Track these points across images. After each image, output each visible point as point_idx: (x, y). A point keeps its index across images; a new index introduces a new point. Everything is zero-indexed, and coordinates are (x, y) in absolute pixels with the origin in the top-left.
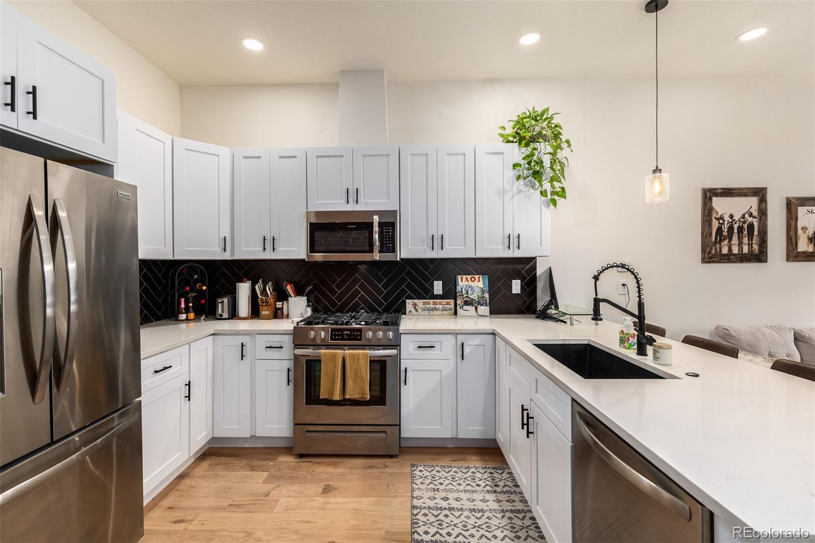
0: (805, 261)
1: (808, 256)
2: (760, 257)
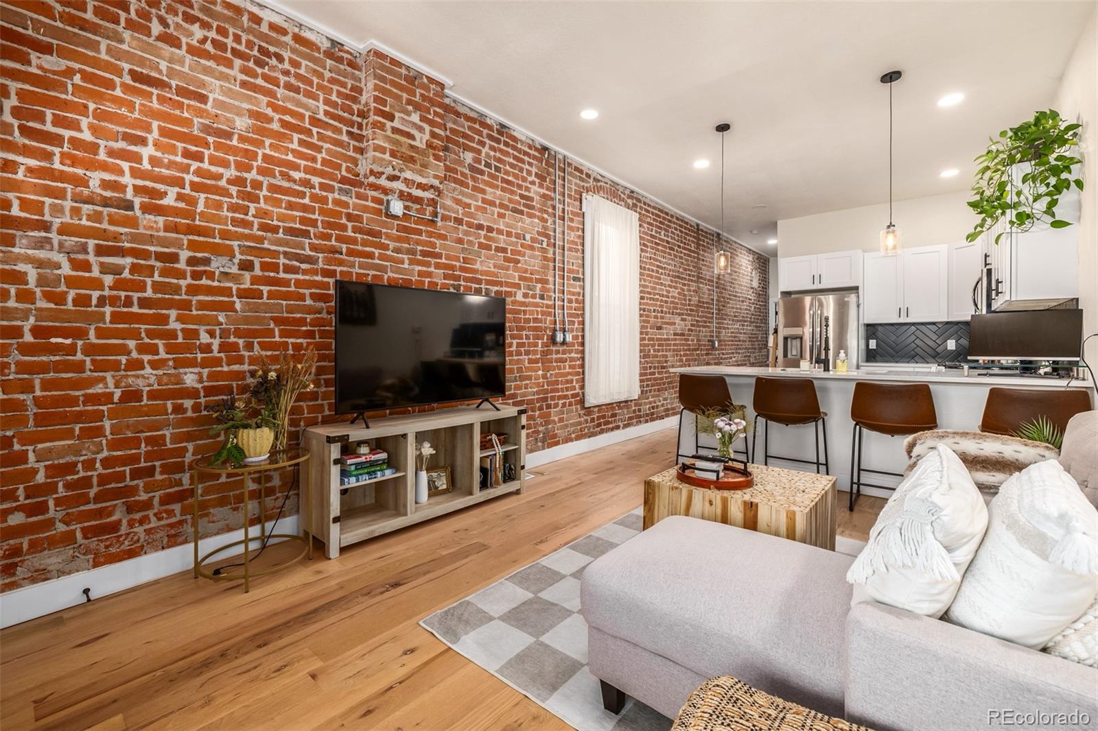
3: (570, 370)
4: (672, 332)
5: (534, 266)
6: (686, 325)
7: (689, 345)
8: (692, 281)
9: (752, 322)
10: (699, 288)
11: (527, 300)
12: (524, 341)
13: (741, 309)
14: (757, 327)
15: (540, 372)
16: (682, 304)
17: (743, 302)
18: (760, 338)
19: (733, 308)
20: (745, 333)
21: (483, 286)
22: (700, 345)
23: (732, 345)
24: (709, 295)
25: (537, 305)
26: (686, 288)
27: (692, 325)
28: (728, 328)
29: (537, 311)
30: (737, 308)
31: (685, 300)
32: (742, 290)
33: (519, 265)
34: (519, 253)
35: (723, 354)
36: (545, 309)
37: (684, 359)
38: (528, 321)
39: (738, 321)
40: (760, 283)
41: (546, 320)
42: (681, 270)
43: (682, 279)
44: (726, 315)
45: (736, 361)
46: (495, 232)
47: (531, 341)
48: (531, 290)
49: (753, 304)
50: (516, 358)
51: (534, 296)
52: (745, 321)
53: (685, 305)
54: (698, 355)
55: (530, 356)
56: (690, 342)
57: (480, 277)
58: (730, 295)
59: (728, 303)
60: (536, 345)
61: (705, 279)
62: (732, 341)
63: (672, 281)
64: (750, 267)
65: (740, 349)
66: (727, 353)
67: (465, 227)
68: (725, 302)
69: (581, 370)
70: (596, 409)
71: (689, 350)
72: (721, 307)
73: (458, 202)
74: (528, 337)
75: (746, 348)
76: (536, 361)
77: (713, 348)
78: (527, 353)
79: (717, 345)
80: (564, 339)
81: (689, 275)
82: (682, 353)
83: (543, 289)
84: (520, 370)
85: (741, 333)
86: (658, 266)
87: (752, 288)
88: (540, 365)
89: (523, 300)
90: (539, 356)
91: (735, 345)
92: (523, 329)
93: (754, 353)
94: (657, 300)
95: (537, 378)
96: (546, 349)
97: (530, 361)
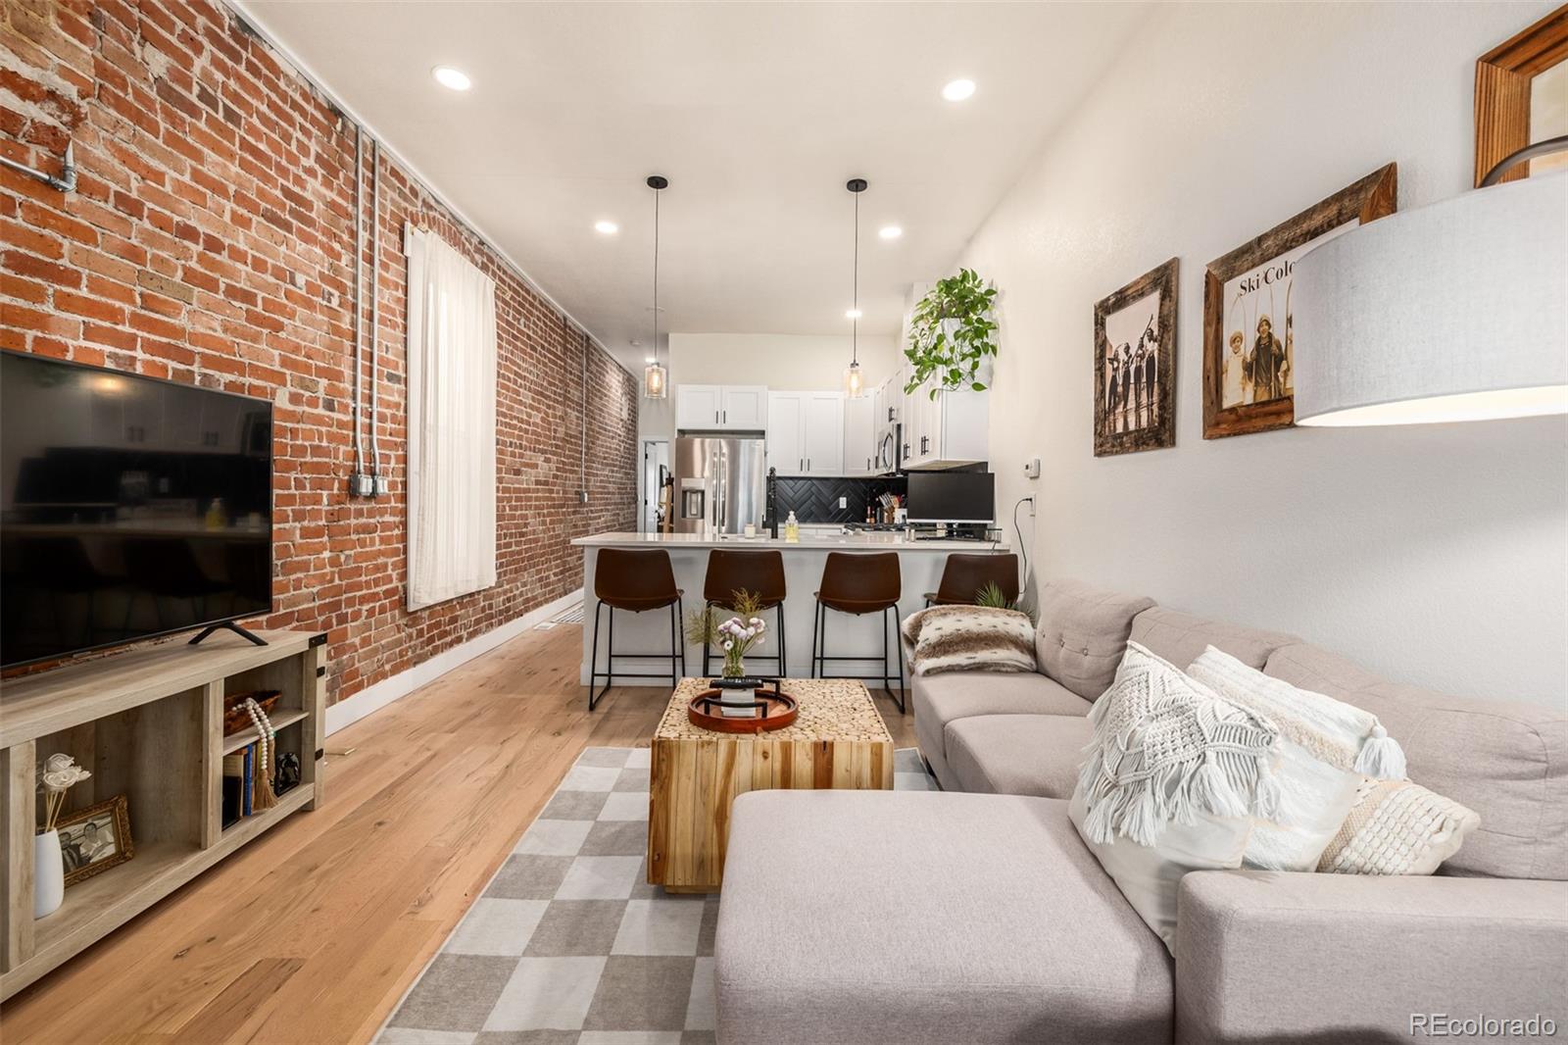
0: (1235, 435)
1: (1239, 420)
2: (1160, 434)
3: (383, 547)
4: (533, 479)
5: (313, 341)
6: (550, 469)
7: (554, 499)
8: (558, 402)
9: (622, 467)
10: (566, 413)
11: (299, 409)
12: (293, 491)
13: (610, 448)
14: (626, 474)
15: (326, 554)
16: (546, 436)
17: (613, 438)
18: (628, 490)
19: (602, 446)
20: (614, 483)
21: (195, 368)
22: (566, 499)
23: (601, 499)
24: (578, 425)
25: (318, 420)
26: (550, 411)
27: (558, 469)
28: (597, 475)
29: (320, 433)
30: (607, 447)
31: (549, 430)
32: (612, 421)
33: (282, 335)
34: (281, 309)
35: (592, 512)
36: (334, 429)
37: (548, 519)
38: (300, 451)
39: (607, 465)
40: (629, 415)
41: (337, 450)
42: (545, 384)
43: (547, 397)
44: (595, 456)
45: (606, 522)
46: (225, 253)
47: (307, 491)
48: (307, 388)
49: (623, 442)
51: (313, 403)
52: (615, 466)
53: (549, 438)
54: (564, 514)
55: (306, 523)
56: (554, 495)
57: (188, 346)
58: (600, 428)
59: (598, 439)
60: (318, 501)
61: (572, 401)
62: (602, 493)
63: (533, 399)
64: (620, 391)
65: (609, 504)
66: (597, 511)
67: (147, 224)
68: (594, 437)
69: (401, 546)
70: (426, 614)
71: (553, 506)
72: (590, 445)
73: (128, 159)
74: (300, 484)
75: (615, 504)
76: (317, 532)
77: (581, 503)
78: (300, 517)
79: (586, 500)
80: (375, 488)
81: (555, 393)
82: (545, 511)
83: (332, 390)
84: (283, 551)
85: (610, 482)
86: (516, 373)
87: (622, 420)
88: (325, 538)
89: (291, 407)
90: (323, 522)
91: (604, 499)
92: (290, 466)
93: (623, 509)
95: (320, 566)
96: (337, 507)
97: (306, 533)
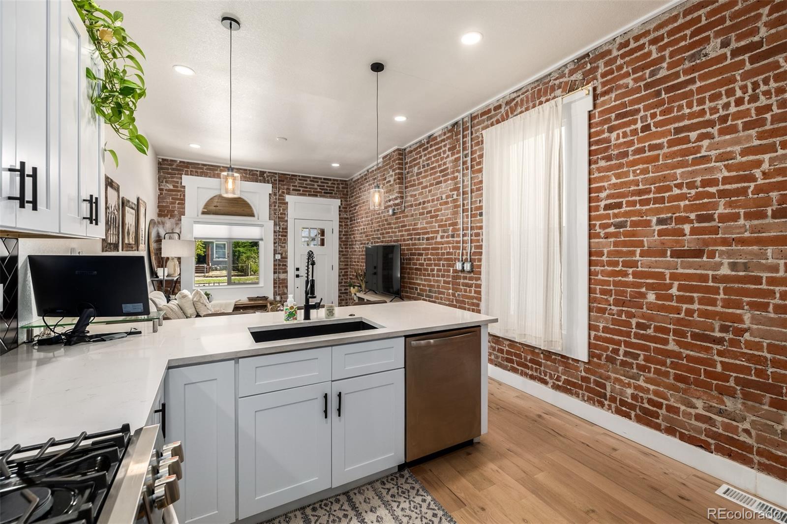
3: (475, 295)
5: (448, 215)
11: (443, 240)
12: (441, 268)
15: (451, 291)
21: (413, 237)
25: (448, 243)
29: (450, 247)
33: (438, 218)
34: (438, 210)
36: (455, 245)
38: (443, 254)
41: (455, 252)
47: (446, 268)
48: (445, 232)
50: (436, 278)
51: (448, 237)
55: (445, 279)
60: (449, 271)
67: (414, 207)
74: (443, 265)
76: (448, 283)
78: (443, 276)
80: (463, 267)
83: (454, 230)
84: (438, 286)
88: (451, 285)
89: (441, 240)
90: (450, 279)
92: (440, 260)
94: (682, 197)
95: (448, 294)
96: (455, 274)
97: (445, 282)
